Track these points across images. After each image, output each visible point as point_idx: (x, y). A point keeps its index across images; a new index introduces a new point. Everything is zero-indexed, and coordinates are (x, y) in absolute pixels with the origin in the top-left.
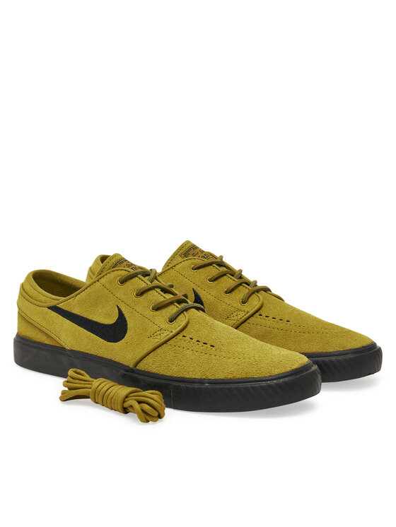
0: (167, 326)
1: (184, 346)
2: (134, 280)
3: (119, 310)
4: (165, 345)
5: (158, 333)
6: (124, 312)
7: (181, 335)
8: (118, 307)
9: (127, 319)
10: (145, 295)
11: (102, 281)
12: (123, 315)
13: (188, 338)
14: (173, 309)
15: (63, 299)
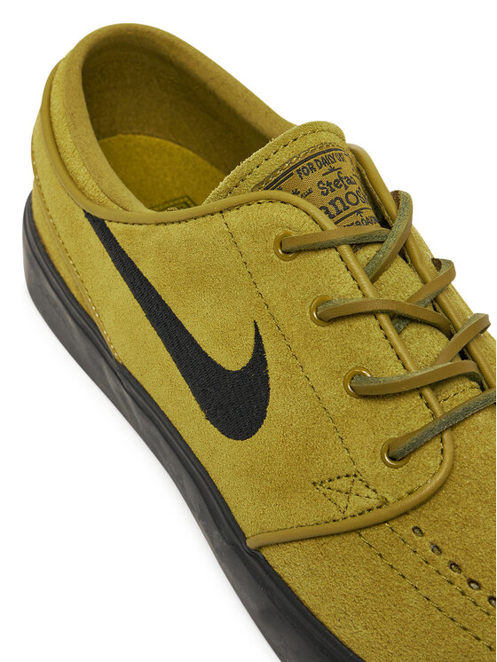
0: (377, 468)
1: (409, 570)
2: (322, 255)
3: (258, 338)
4: (352, 537)
5: (344, 483)
6: (268, 357)
7: (411, 521)
8: (256, 326)
9: (272, 382)
10: (340, 328)
11: (232, 217)
12: (265, 363)
13: (424, 543)
14: (411, 416)
15: (139, 209)
